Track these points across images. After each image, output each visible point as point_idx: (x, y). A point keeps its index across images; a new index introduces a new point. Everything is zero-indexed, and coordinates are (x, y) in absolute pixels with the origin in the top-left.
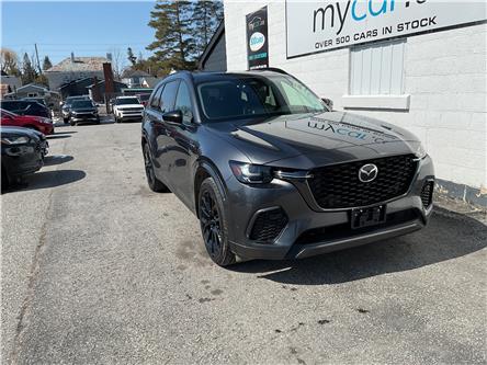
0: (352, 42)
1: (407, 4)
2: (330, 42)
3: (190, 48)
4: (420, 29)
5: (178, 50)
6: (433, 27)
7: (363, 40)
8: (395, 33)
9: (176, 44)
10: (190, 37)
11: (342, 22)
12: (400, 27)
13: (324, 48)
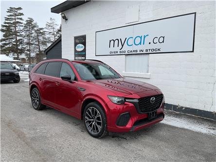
0: (127, 53)
1: (150, 43)
2: (117, 52)
3: (21, 43)
4: (154, 52)
5: (15, 43)
6: (159, 52)
7: (131, 53)
8: (144, 52)
9: (14, 40)
10: (21, 38)
11: (123, 46)
12: (147, 50)
13: (114, 54)
